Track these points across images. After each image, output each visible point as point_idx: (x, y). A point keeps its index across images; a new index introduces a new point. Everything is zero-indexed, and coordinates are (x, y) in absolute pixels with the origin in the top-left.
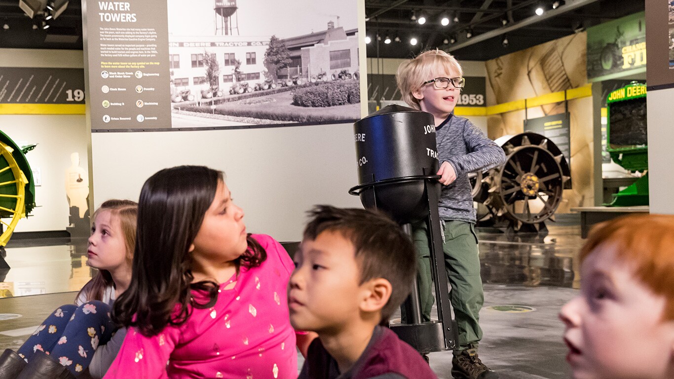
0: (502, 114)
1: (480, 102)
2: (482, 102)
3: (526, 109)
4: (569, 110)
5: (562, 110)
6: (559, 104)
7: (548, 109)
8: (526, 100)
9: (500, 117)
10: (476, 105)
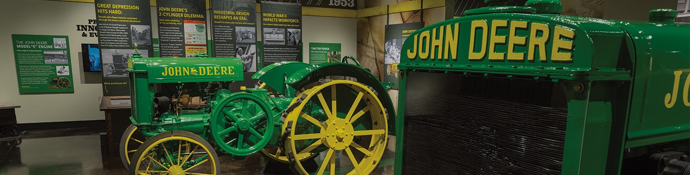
0: (369, 18)
1: (351, 4)
2: (353, 5)
3: (388, 14)
4: (424, 20)
5: (418, 19)
6: (415, 12)
7: (406, 16)
8: (388, 5)
9: (366, 20)
10: (347, 8)
